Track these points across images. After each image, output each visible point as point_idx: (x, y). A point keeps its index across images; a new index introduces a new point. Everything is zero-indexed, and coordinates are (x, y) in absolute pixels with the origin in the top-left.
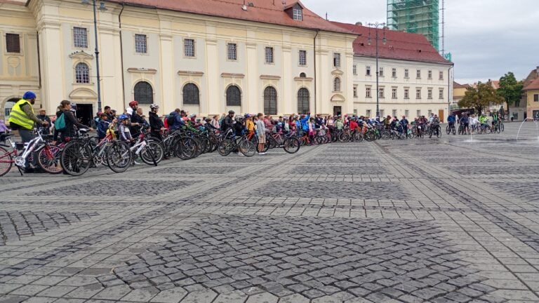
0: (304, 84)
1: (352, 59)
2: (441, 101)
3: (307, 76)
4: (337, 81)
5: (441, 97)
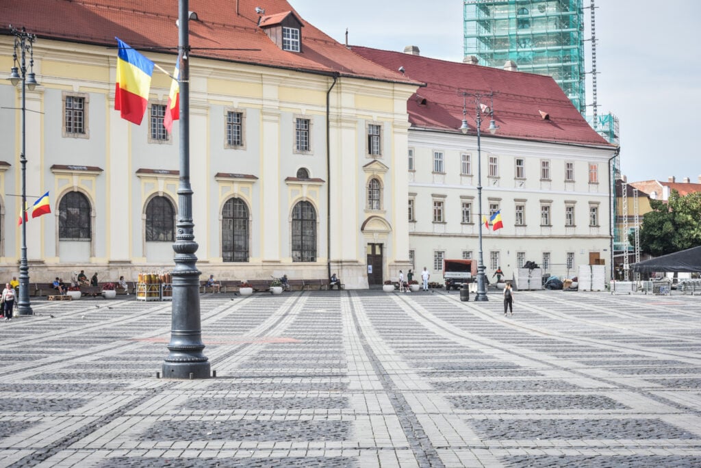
0: (305, 192)
1: (406, 136)
2: (594, 232)
3: (311, 176)
4: (375, 187)
5: (594, 223)
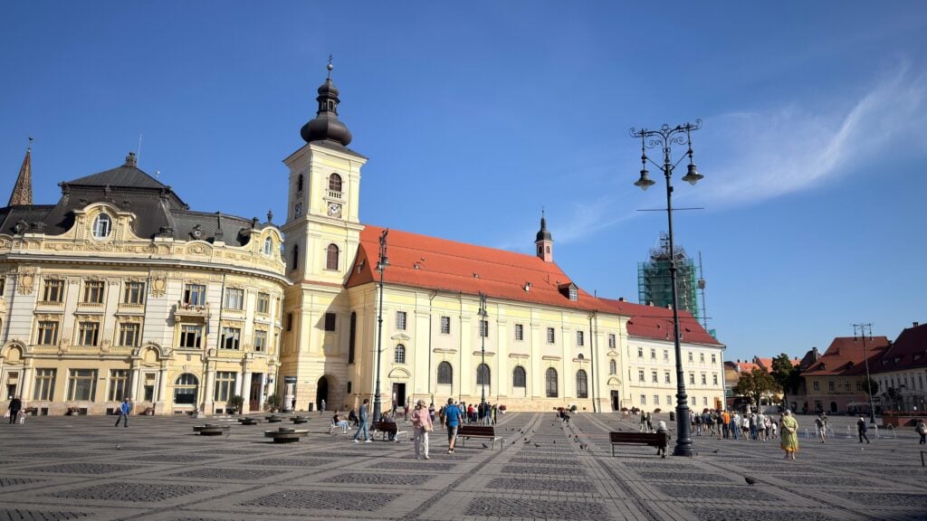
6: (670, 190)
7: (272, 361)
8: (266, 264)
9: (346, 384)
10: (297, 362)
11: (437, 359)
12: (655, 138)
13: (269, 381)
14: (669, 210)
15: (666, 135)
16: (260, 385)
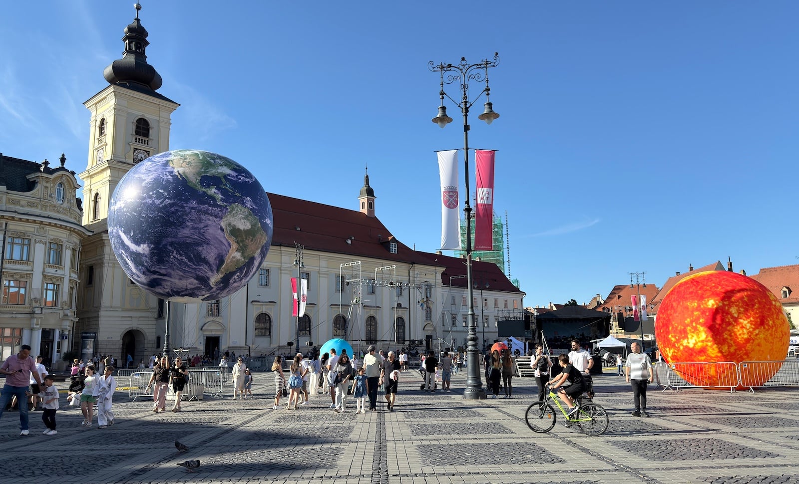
0: (401, 313)
1: (441, 289)
3: (403, 306)
4: (428, 310)
6: (467, 128)
7: (66, 315)
8: (59, 212)
9: (154, 338)
10: (98, 316)
11: (255, 312)
12: (453, 73)
13: (62, 336)
14: (467, 149)
15: (464, 71)
16: (52, 341)
